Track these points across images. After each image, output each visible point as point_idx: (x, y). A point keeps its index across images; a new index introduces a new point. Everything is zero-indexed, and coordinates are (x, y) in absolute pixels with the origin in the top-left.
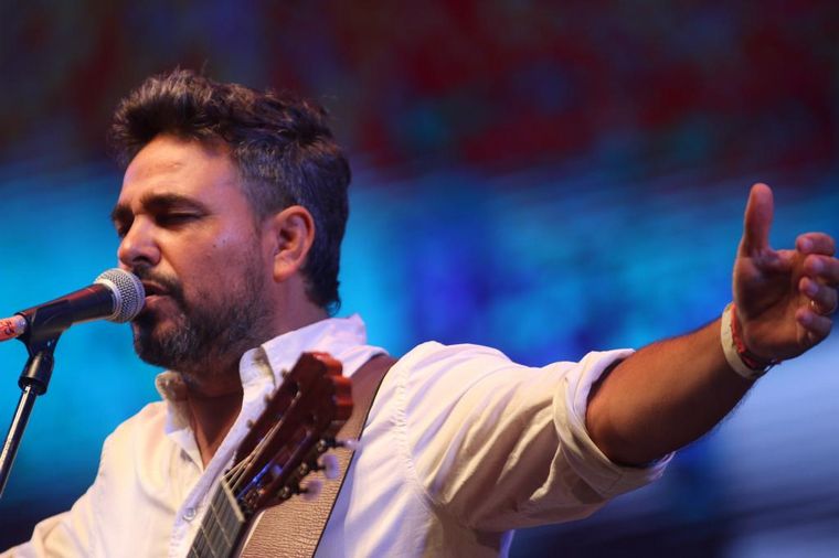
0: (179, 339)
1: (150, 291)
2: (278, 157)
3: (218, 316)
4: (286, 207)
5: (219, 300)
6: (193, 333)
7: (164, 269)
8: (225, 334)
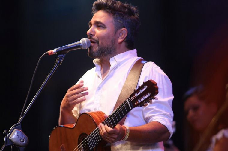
0: (96, 53)
1: (92, 42)
2: (122, 18)
3: (104, 48)
4: (123, 28)
5: (105, 45)
6: (99, 51)
7: (95, 37)
8: (105, 52)
